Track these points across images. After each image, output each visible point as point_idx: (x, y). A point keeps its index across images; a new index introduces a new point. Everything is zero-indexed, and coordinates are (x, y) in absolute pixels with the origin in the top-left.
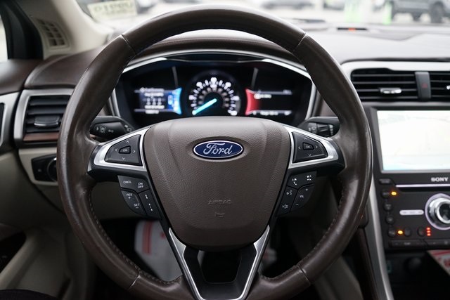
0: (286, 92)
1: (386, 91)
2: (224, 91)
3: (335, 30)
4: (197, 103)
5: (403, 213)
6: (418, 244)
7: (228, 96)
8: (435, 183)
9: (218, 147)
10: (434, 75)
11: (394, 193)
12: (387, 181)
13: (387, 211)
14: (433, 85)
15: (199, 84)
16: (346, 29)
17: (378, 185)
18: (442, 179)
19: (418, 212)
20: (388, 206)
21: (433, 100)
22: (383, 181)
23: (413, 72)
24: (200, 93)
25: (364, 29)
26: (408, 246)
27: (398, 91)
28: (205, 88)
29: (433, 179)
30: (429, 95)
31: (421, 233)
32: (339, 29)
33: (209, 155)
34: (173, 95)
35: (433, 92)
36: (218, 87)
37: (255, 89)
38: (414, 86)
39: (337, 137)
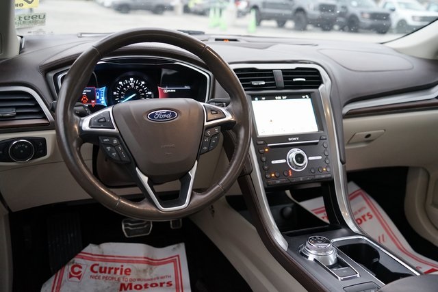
0: (186, 87)
1: (254, 83)
2: (140, 87)
3: (214, 41)
4: (120, 97)
5: (273, 162)
6: (285, 182)
7: (143, 91)
8: (291, 141)
9: (163, 114)
10: (285, 72)
11: (267, 150)
12: (262, 142)
13: (263, 162)
14: (284, 78)
15: (120, 83)
16: (223, 40)
17: (256, 145)
18: (295, 139)
19: (283, 161)
20: (264, 159)
21: (285, 88)
22: (259, 143)
23: (272, 70)
24: (122, 90)
25: (235, 40)
26: (278, 184)
27: (263, 83)
28: (125, 86)
29: (290, 139)
30: (283, 85)
31: (286, 174)
32: (216, 40)
33: (159, 119)
34: (100, 92)
35: (285, 83)
36: (135, 85)
37: (164, 86)
38: (273, 80)
39: (229, 106)
